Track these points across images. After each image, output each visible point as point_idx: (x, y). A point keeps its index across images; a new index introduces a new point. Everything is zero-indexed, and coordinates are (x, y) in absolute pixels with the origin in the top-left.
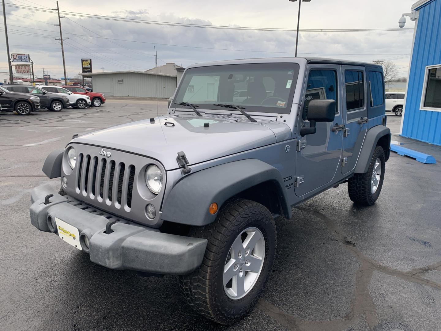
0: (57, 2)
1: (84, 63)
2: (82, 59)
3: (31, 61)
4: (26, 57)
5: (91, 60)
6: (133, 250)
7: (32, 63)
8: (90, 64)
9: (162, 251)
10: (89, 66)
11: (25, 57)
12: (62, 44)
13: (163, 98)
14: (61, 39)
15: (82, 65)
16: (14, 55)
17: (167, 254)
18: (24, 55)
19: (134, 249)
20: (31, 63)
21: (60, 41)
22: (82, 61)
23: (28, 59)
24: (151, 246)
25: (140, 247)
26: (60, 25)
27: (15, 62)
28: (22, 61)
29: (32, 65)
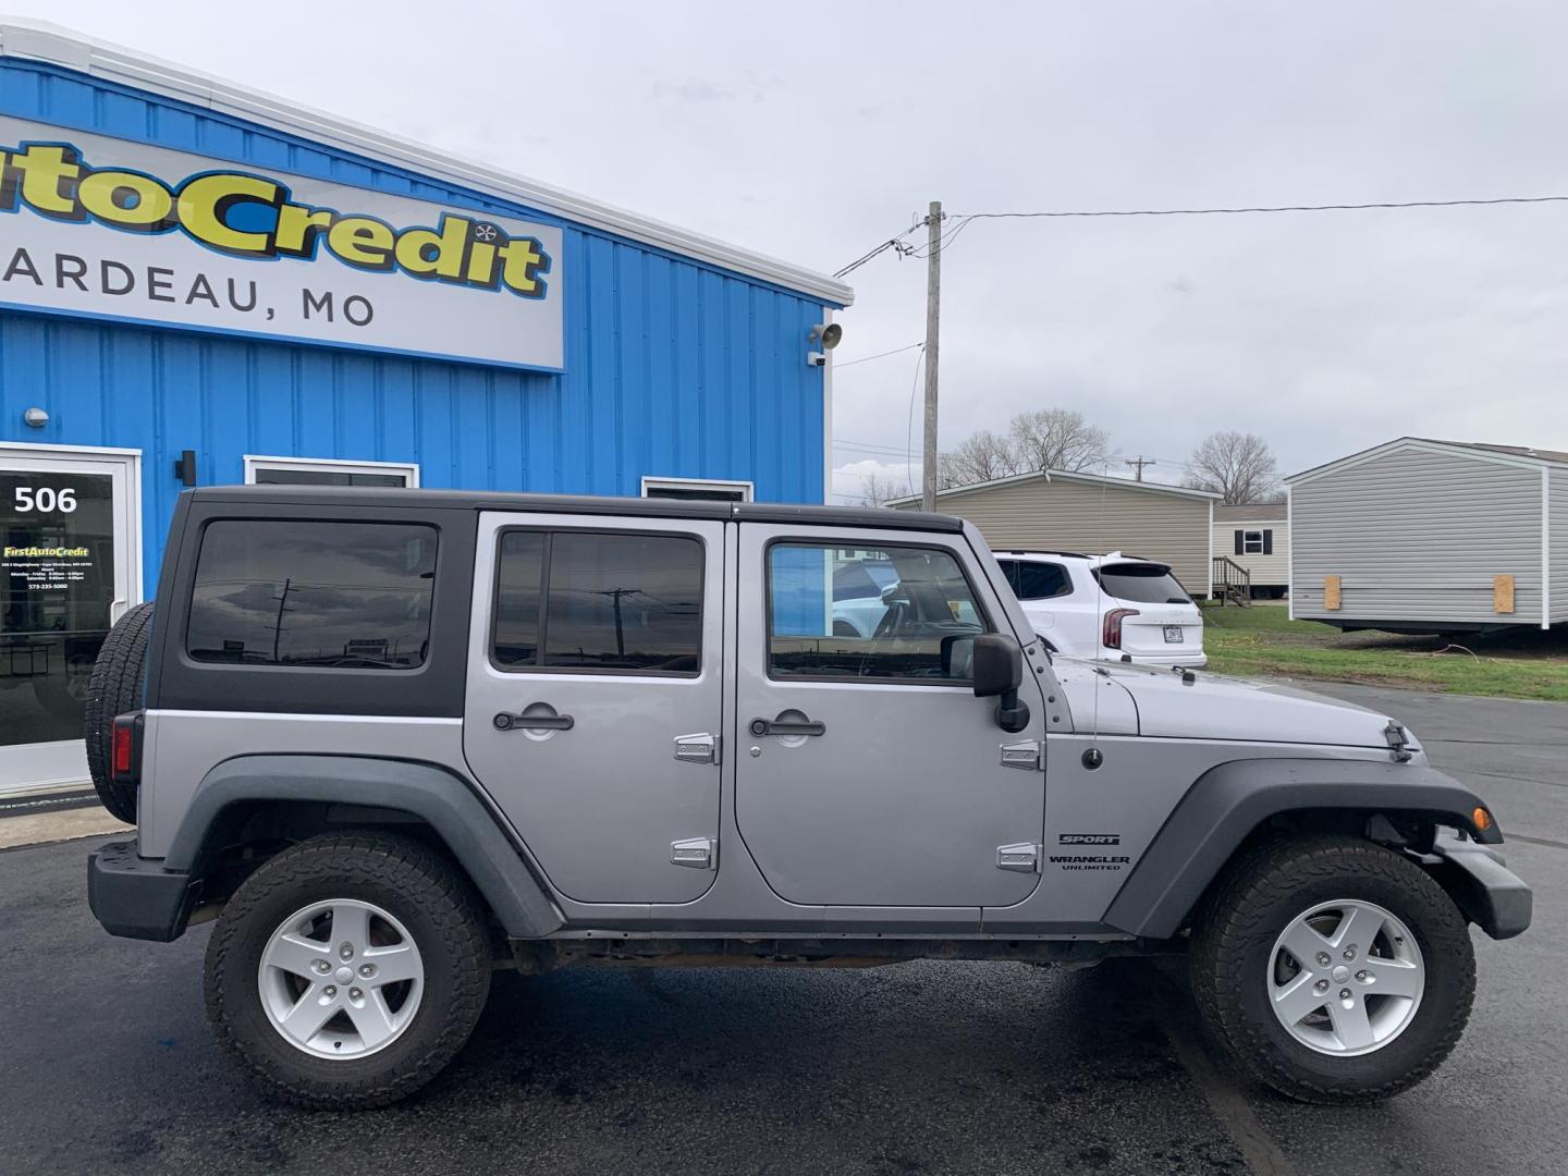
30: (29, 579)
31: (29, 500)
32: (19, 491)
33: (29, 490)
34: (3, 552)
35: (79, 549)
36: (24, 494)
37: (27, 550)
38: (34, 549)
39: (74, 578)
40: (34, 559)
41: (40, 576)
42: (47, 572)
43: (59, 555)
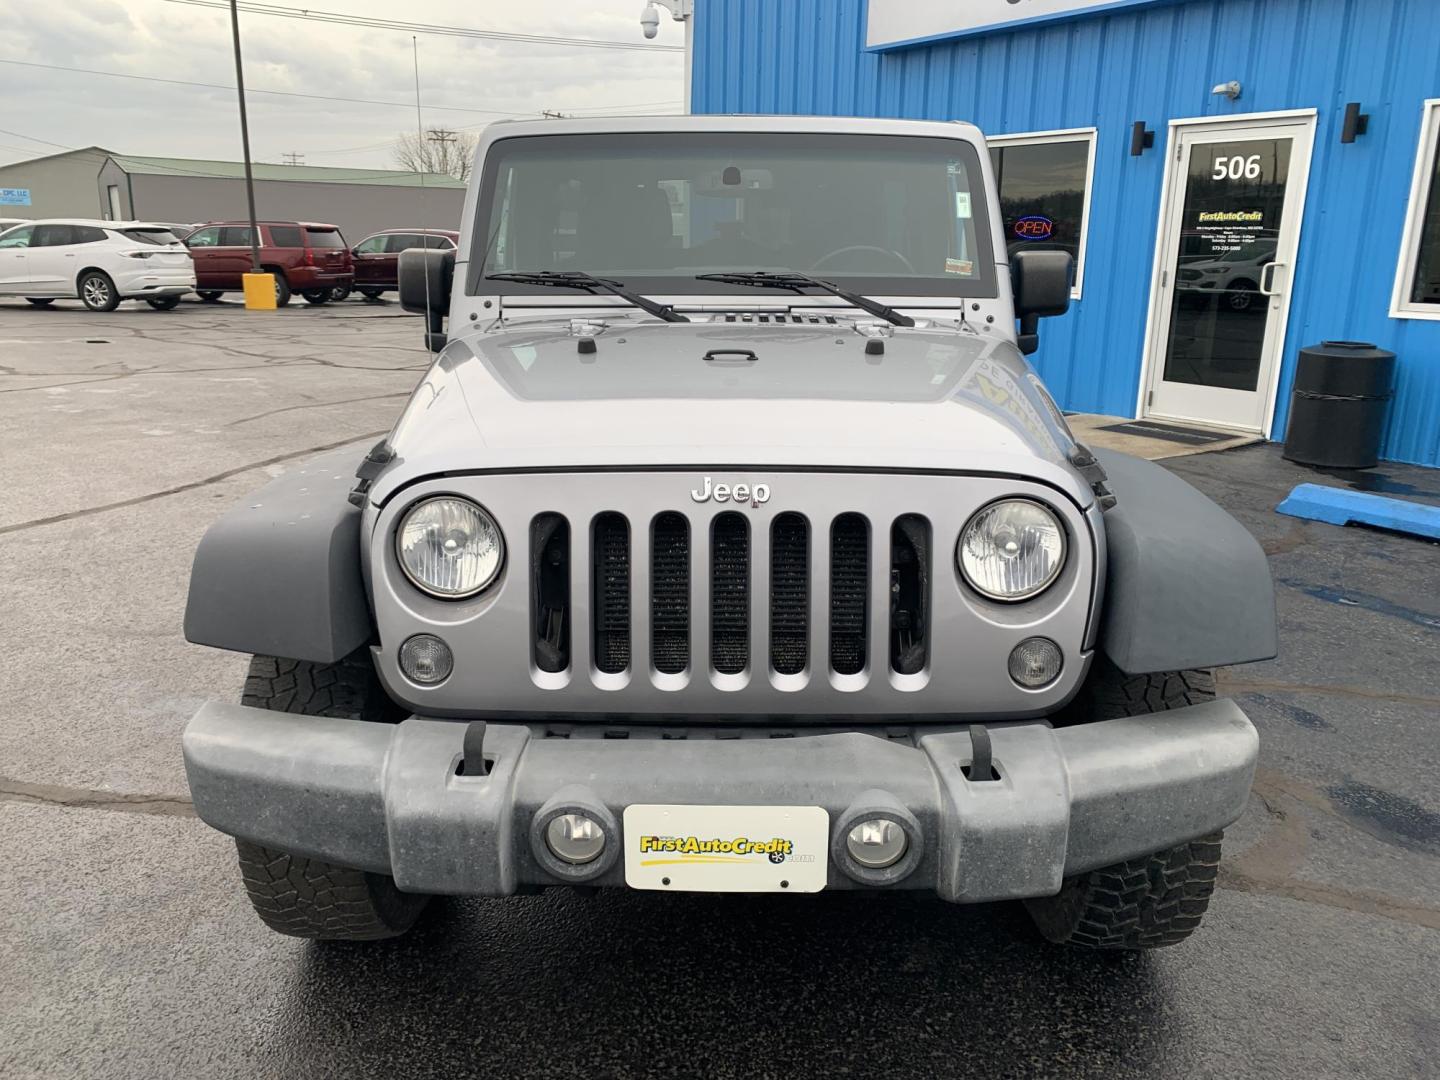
6: (1113, 799)
9: (1202, 768)
17: (1220, 773)
19: (1117, 794)
24: (1163, 766)
25: (1135, 782)
30: (1214, 241)
31: (1224, 169)
32: (1218, 160)
33: (1225, 159)
34: (1198, 216)
35: (1255, 213)
36: (1221, 164)
37: (1215, 215)
38: (1221, 214)
39: (1247, 241)
40: (1219, 223)
41: (1221, 239)
42: (1227, 235)
43: (1239, 219)
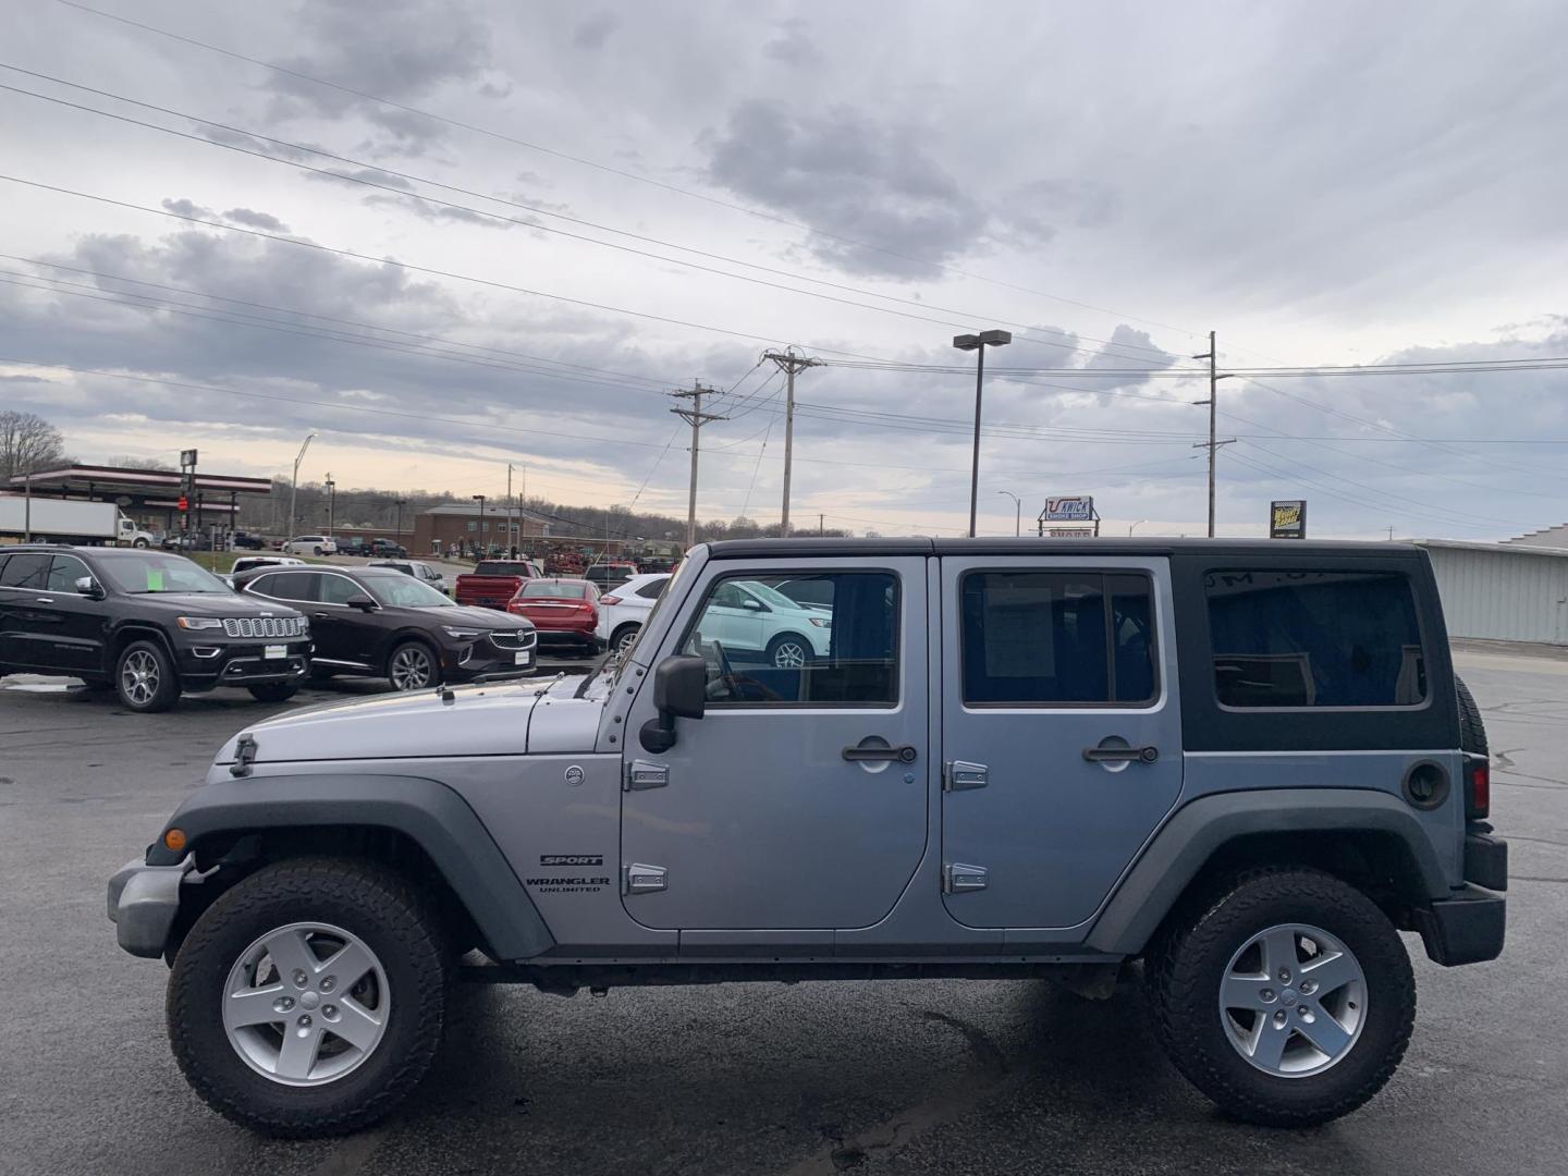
0: (1213, 333)
1: (1278, 515)
2: (1273, 504)
3: (1094, 517)
4: (1084, 507)
5: (1303, 504)
7: (1097, 522)
8: (1301, 517)
10: (1296, 526)
11: (1081, 507)
12: (1212, 459)
13: (1549, 645)
14: (1212, 444)
15: (1273, 522)
16: (1052, 503)
18: (1079, 499)
20: (1093, 524)
21: (1207, 451)
22: (1274, 508)
23: (1087, 511)
26: (1212, 402)
27: (1053, 520)
28: (1070, 518)
29: (1097, 527)
